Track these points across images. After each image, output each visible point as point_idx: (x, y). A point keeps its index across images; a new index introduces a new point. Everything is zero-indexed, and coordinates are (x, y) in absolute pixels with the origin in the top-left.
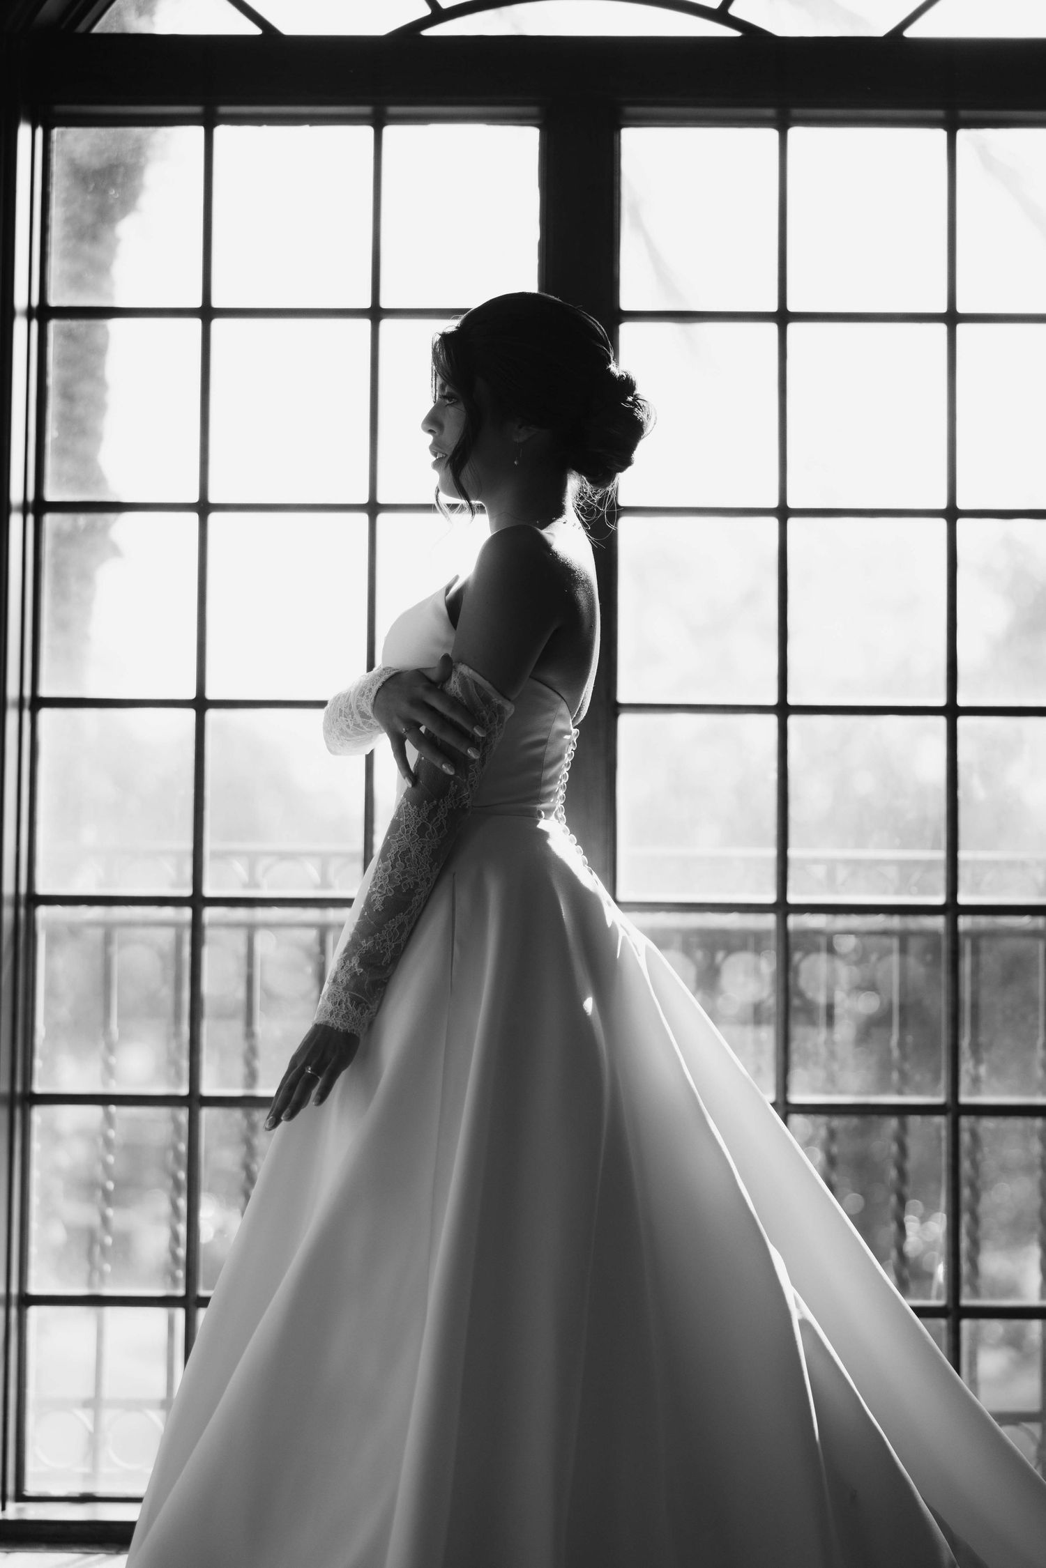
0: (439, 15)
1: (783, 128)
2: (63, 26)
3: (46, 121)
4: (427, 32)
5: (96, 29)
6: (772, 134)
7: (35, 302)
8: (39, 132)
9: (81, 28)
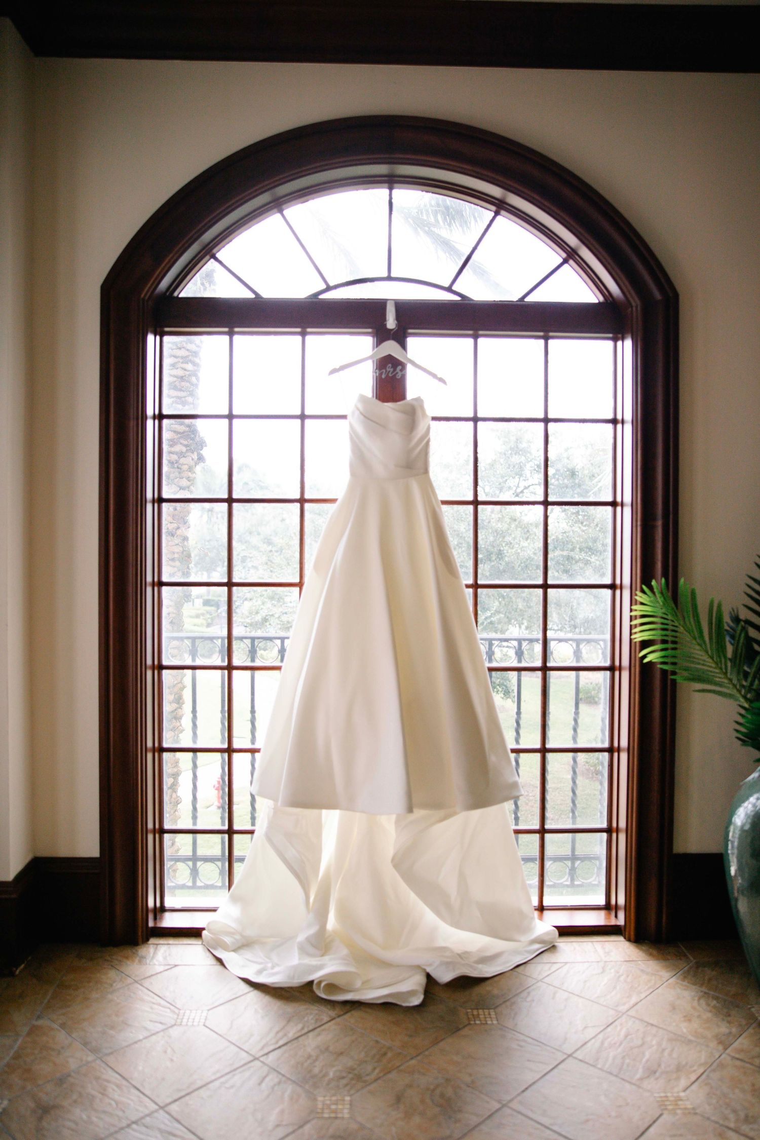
0: (329, 288)
1: (476, 337)
2: (168, 294)
3: (161, 333)
4: (321, 297)
5: (181, 295)
6: (470, 341)
7: (157, 412)
8: (158, 338)
9: (176, 294)
